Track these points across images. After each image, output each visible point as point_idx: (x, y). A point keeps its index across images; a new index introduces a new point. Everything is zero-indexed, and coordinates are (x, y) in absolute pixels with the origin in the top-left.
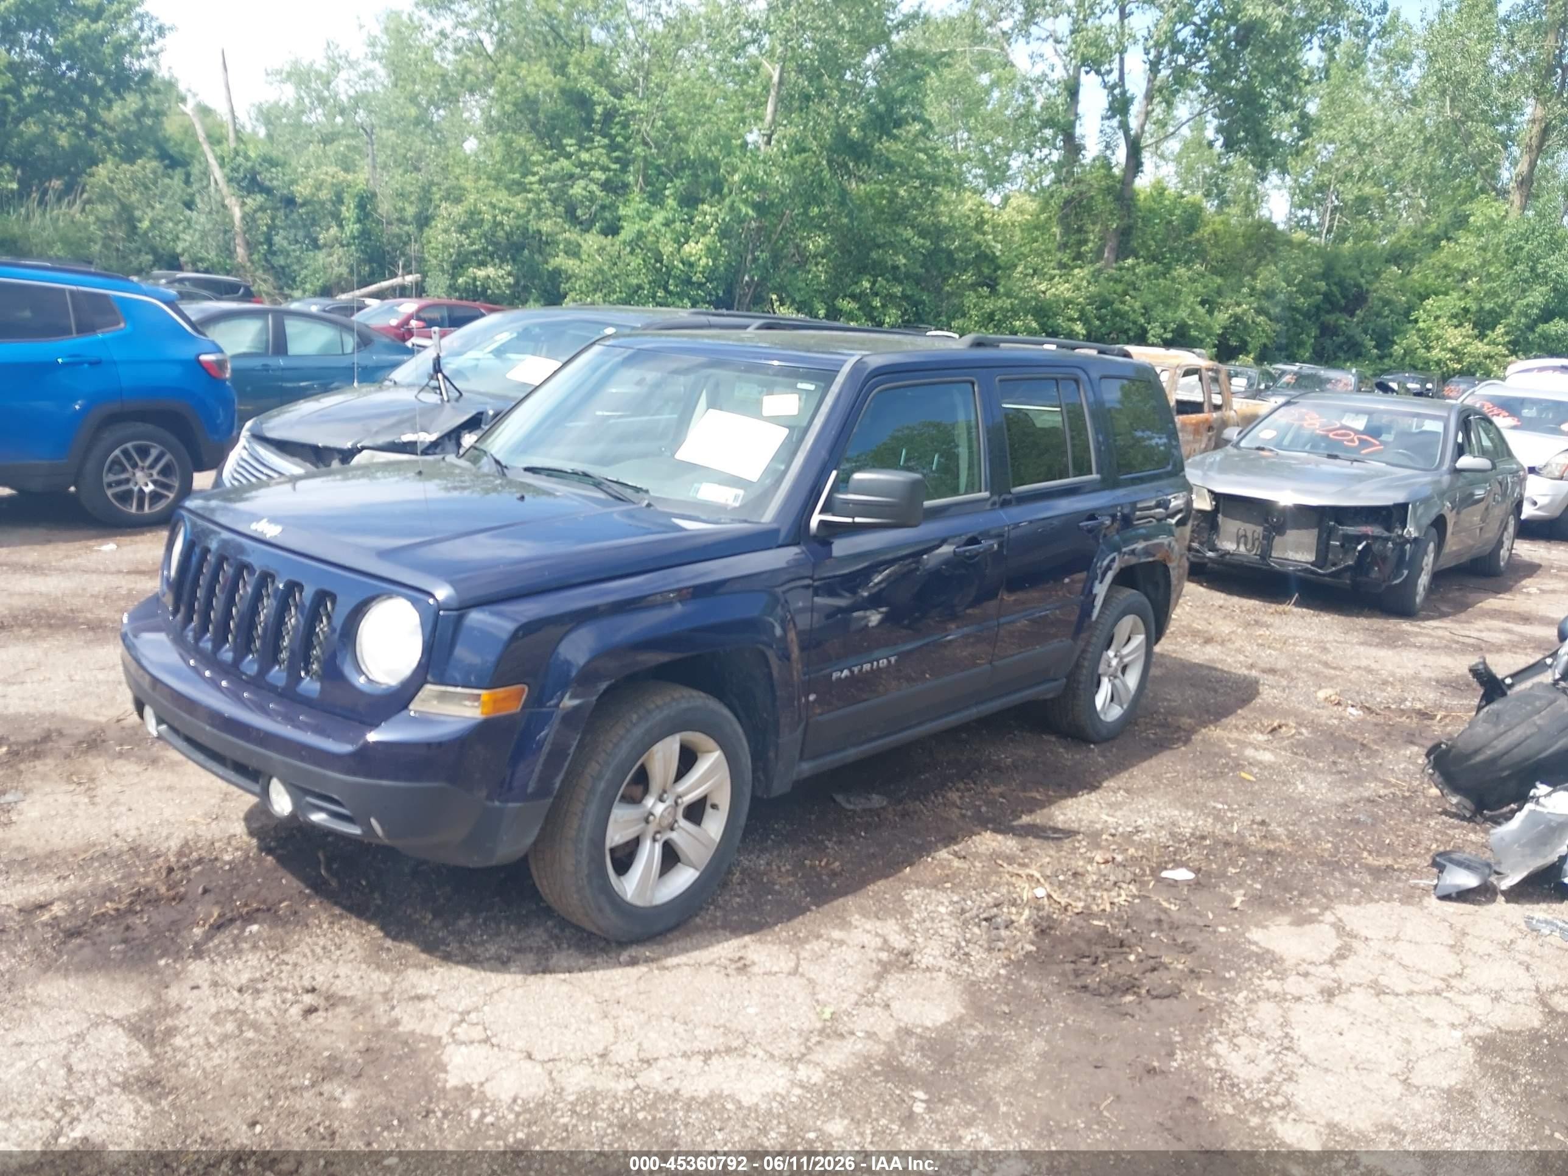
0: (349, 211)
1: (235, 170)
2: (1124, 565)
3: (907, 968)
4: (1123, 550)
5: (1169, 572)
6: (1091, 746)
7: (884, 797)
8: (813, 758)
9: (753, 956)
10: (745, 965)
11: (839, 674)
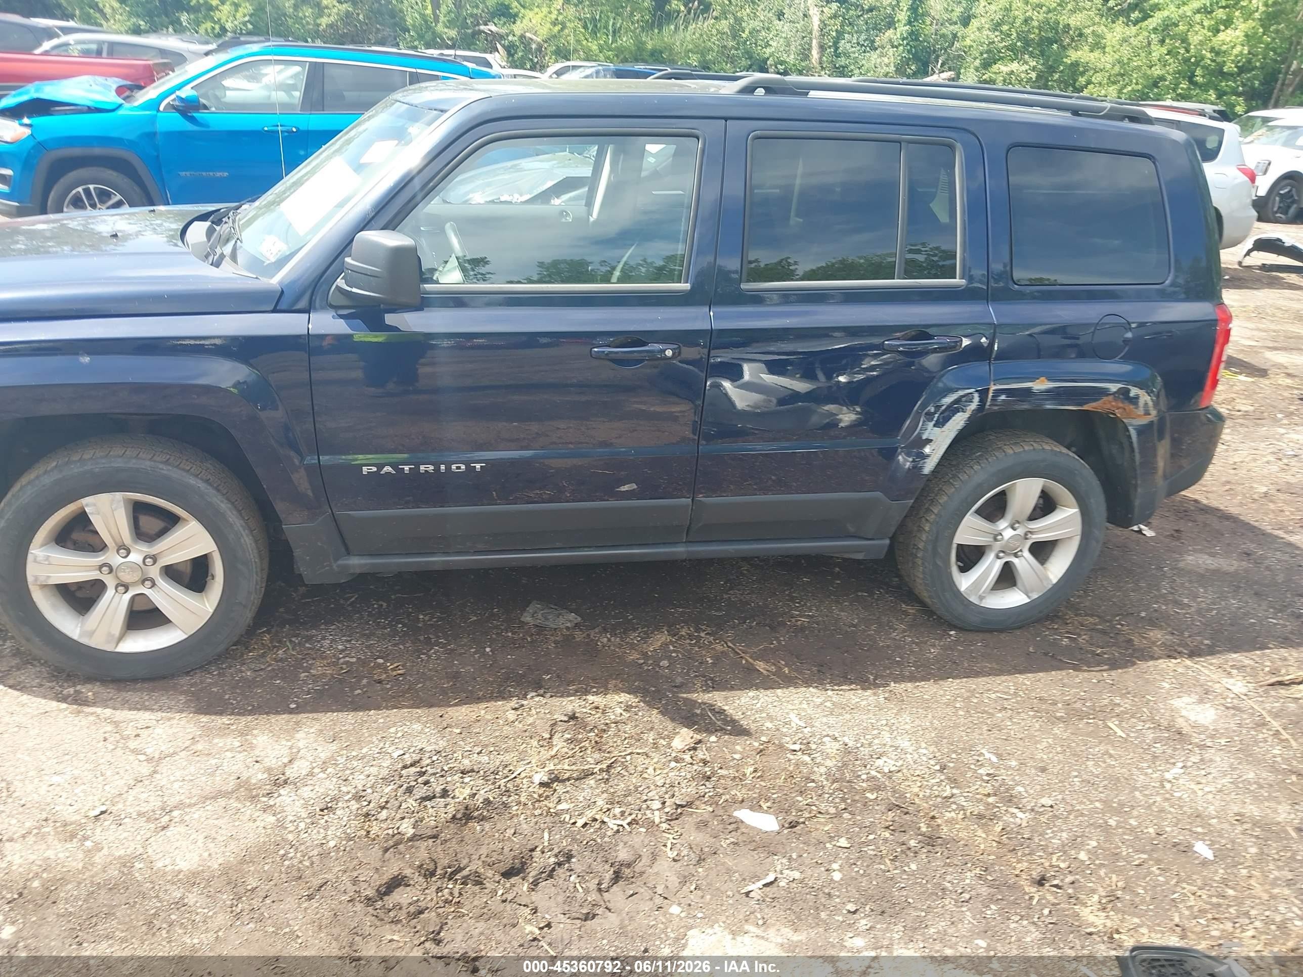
0: (903, 15)
2: (996, 408)
3: (254, 798)
4: (993, 388)
5: (1128, 430)
6: (952, 633)
7: (579, 619)
8: (372, 555)
9: (159, 731)
10: (137, 735)
11: (375, 469)
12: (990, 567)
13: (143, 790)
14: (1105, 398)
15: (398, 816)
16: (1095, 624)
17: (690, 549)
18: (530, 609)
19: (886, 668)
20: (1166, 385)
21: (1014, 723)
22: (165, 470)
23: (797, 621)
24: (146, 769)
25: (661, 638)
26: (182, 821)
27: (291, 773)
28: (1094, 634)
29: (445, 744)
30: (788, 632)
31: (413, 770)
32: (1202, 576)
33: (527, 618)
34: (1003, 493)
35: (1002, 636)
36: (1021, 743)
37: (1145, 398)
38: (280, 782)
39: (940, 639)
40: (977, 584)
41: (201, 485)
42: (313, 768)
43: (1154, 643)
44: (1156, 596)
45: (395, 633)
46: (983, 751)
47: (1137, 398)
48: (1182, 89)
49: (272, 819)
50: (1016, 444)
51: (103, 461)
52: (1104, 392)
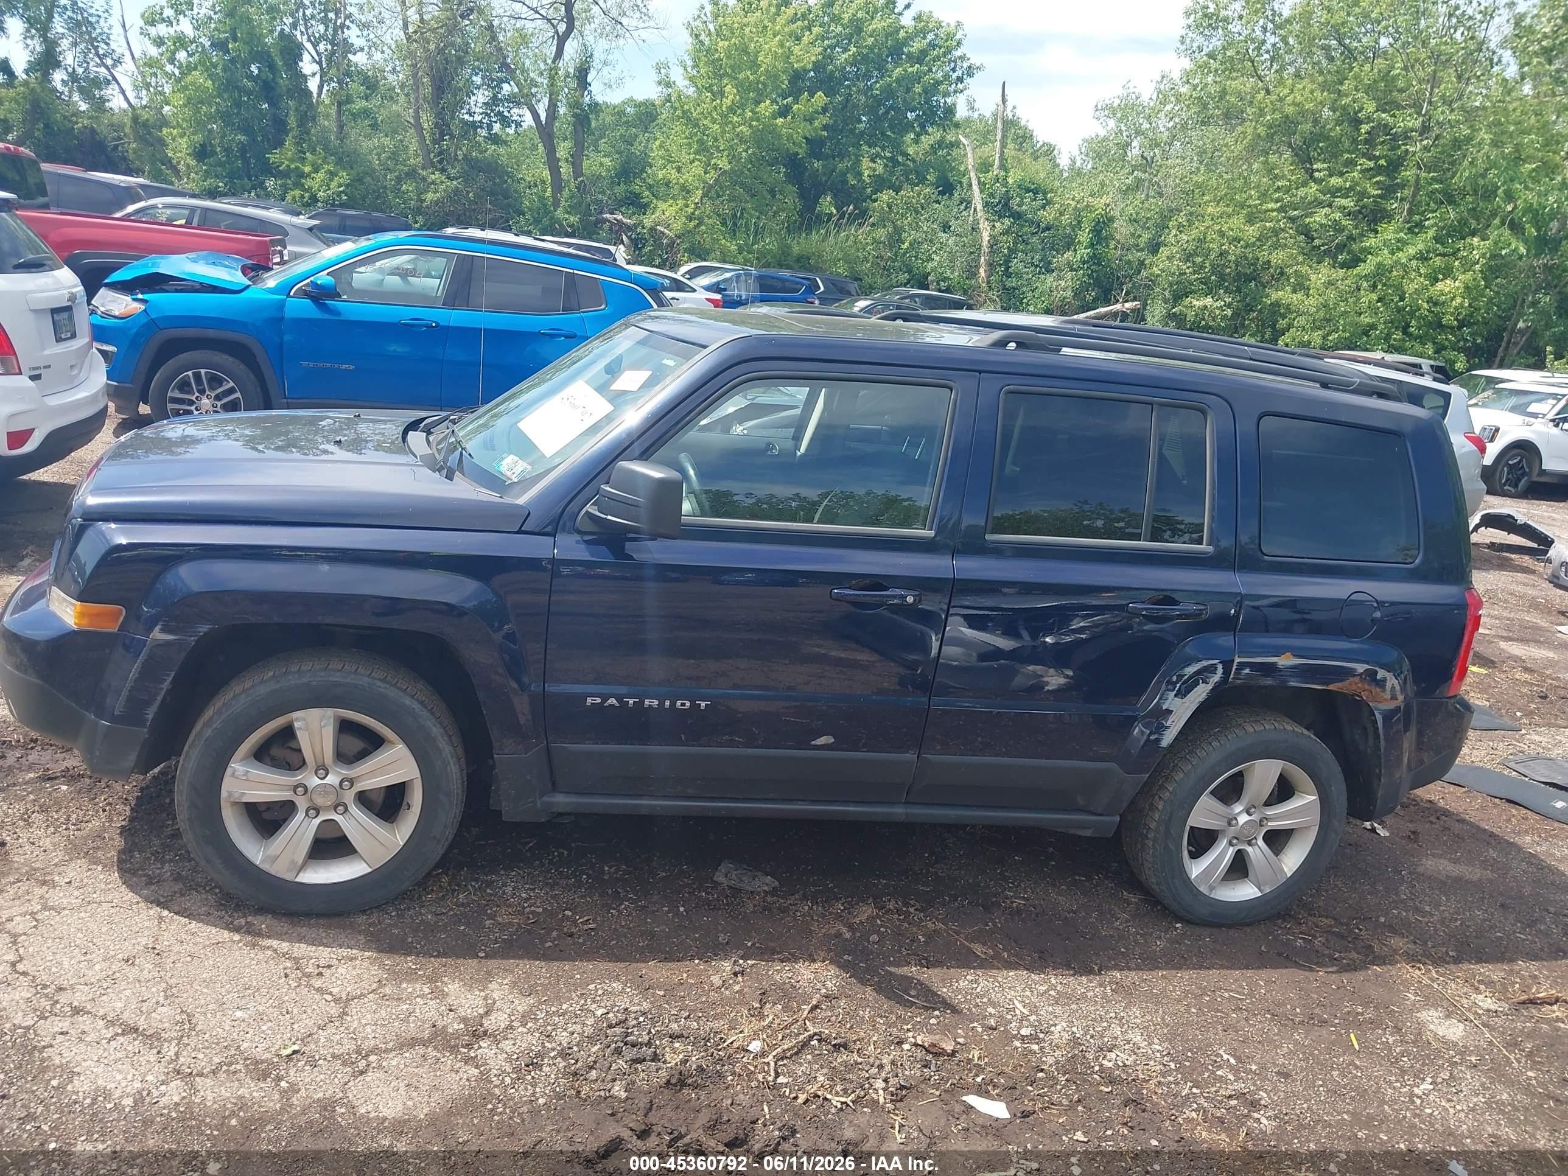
0: (1084, 236)
1: (991, 195)
2: (1239, 682)
3: (454, 1049)
4: (1237, 660)
5: (1374, 715)
6: (1178, 925)
7: (777, 883)
8: (578, 793)
9: (341, 970)
10: (320, 974)
11: (599, 700)
12: (1222, 854)
13: (334, 1031)
14: (1351, 679)
15: (609, 1077)
16: (1330, 926)
17: (909, 811)
18: (723, 868)
19: (1110, 959)
20: (1414, 669)
21: (1251, 1026)
22: (383, 688)
23: (1012, 903)
24: (334, 1010)
25: (865, 912)
26: (380, 1067)
27: (489, 1024)
28: (1330, 937)
29: (650, 1006)
30: (1003, 914)
31: (618, 1030)
32: (1444, 883)
33: (719, 877)
34: (1240, 774)
35: (1231, 932)
36: (1260, 1047)
37: (1392, 681)
38: (477, 1033)
39: (1166, 932)
40: (1207, 872)
41: (416, 706)
42: (512, 1021)
43: (1395, 951)
44: (1394, 901)
45: (579, 884)
46: (1221, 1052)
47: (1384, 680)
48: (1395, 340)
49: (476, 1072)
50: (1255, 721)
51: (322, 674)
52: (1351, 672)
